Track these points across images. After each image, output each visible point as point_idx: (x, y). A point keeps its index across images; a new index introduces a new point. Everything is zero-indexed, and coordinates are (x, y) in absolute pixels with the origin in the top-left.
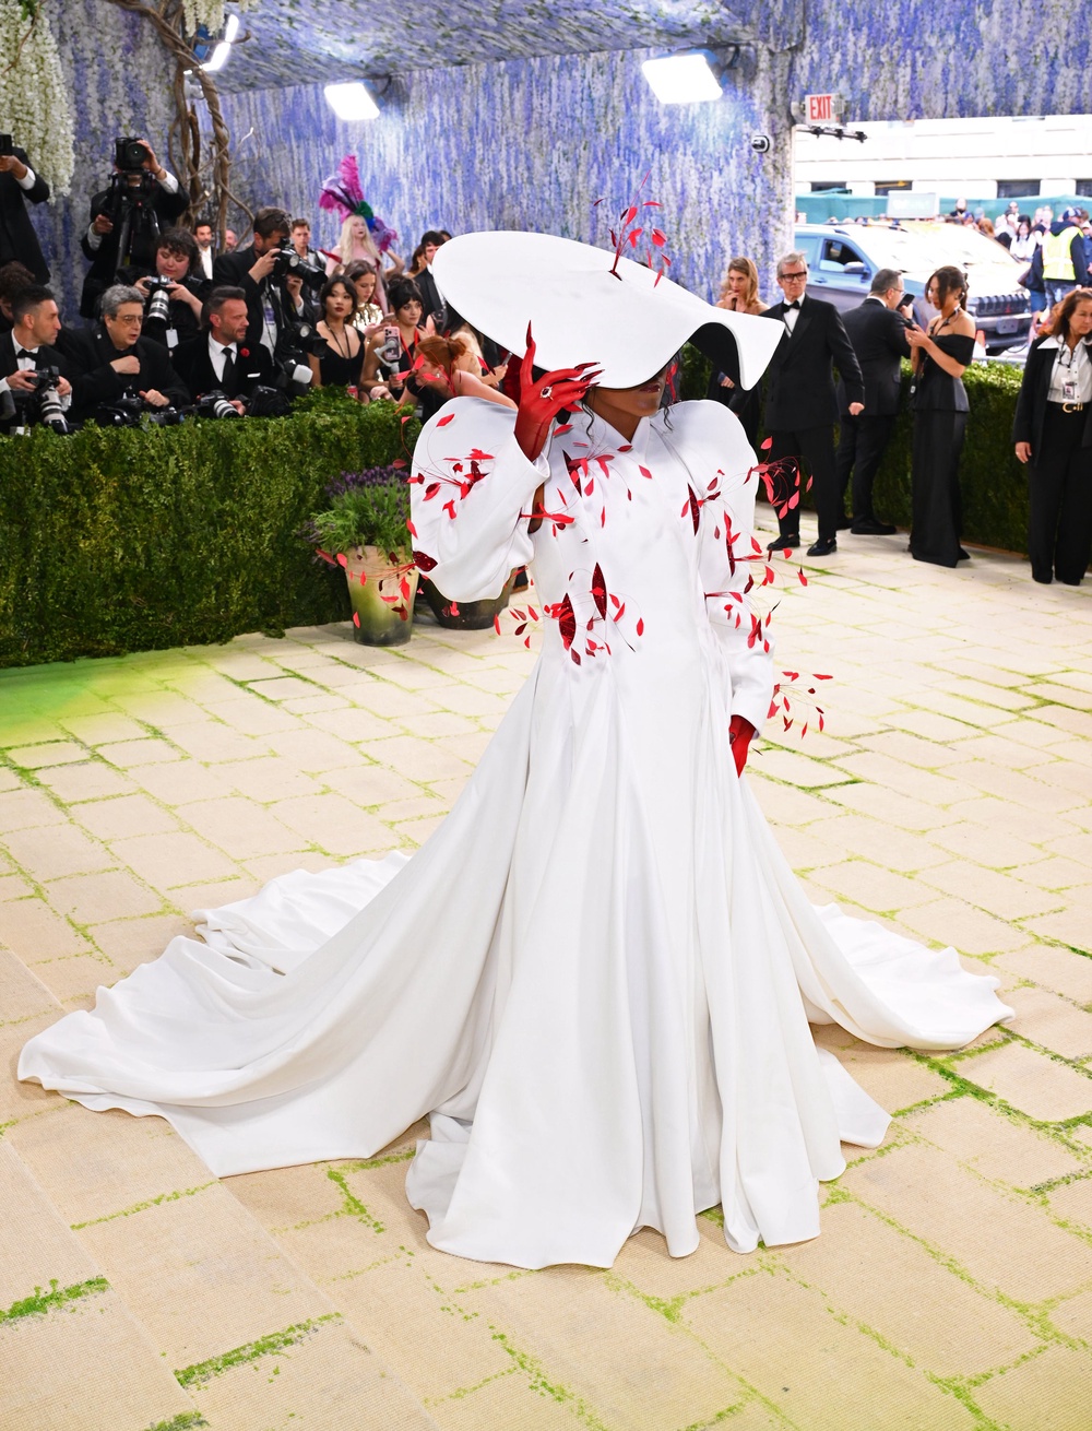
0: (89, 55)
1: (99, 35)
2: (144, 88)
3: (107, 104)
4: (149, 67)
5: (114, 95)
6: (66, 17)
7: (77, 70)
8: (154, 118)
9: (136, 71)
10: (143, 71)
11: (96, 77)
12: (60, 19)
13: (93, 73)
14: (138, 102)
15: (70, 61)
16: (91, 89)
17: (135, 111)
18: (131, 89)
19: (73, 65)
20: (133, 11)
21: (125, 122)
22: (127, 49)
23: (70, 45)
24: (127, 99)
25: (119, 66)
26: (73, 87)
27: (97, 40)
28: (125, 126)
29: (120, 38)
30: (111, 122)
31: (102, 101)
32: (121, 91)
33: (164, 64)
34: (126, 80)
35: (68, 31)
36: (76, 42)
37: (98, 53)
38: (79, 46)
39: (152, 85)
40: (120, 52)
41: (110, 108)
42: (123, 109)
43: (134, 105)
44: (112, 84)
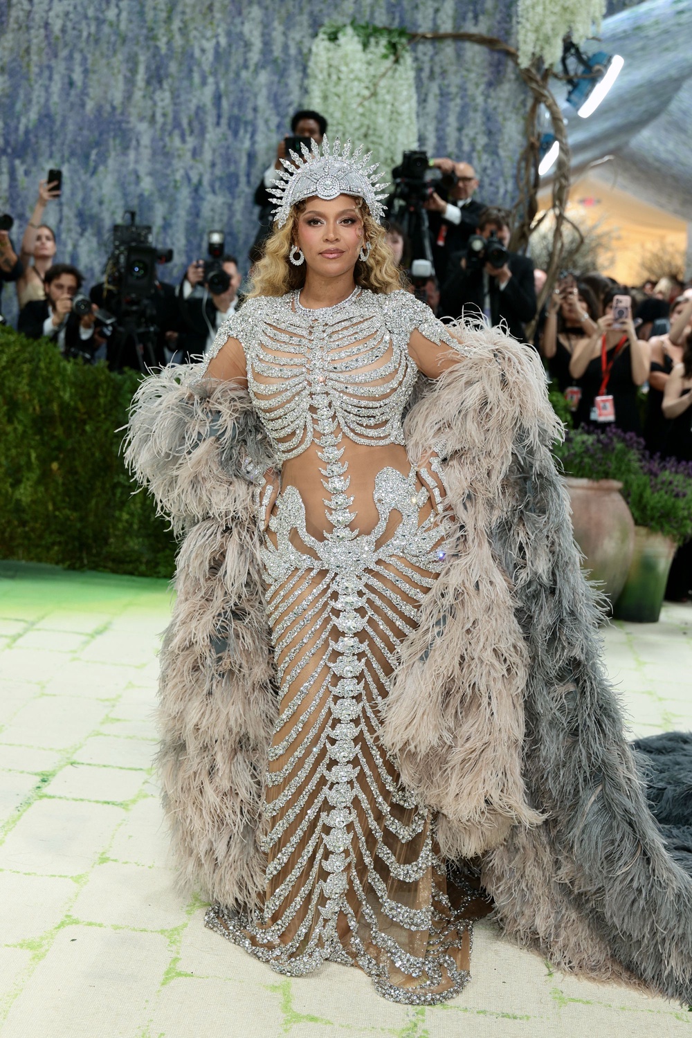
0: (453, 90)
1: (464, 73)
2: (500, 119)
3: (465, 131)
4: (507, 100)
5: (471, 124)
6: (437, 58)
7: (441, 103)
8: (507, 144)
9: (495, 103)
10: (502, 104)
11: (458, 109)
12: (432, 59)
13: (455, 106)
14: (494, 130)
15: (436, 95)
16: (452, 120)
17: (490, 139)
18: (488, 119)
19: (439, 98)
20: (500, 51)
21: (479, 148)
22: (490, 84)
23: (438, 81)
24: (483, 128)
25: (480, 99)
26: (436, 117)
27: (463, 77)
28: (479, 152)
29: (484, 75)
30: (466, 148)
31: (460, 130)
32: (479, 121)
33: (522, 97)
34: (485, 111)
35: (437, 70)
36: (444, 78)
37: (463, 88)
38: (446, 82)
39: (508, 115)
40: (482, 87)
41: (467, 135)
42: (479, 137)
43: (490, 133)
44: (471, 114)
